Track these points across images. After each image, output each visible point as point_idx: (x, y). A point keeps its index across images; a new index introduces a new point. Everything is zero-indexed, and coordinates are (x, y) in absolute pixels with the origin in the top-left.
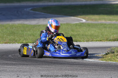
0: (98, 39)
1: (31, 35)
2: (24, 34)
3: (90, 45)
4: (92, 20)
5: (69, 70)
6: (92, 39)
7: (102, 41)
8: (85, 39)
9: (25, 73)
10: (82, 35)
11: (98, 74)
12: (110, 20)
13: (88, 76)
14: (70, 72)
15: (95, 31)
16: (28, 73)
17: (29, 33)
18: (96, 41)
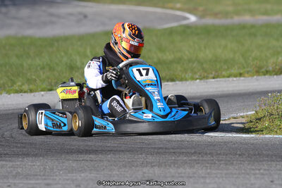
0: (234, 71)
1: (43, 68)
2: (25, 65)
3: (211, 90)
4: (216, 15)
5: (152, 166)
6: (216, 72)
7: (244, 77)
8: (195, 73)
9: (30, 179)
10: (190, 61)
11: (235, 174)
12: (266, 13)
13: (208, 181)
14: (155, 172)
15: (225, 47)
16: (38, 179)
17: (38, 61)
18: (229, 77)
